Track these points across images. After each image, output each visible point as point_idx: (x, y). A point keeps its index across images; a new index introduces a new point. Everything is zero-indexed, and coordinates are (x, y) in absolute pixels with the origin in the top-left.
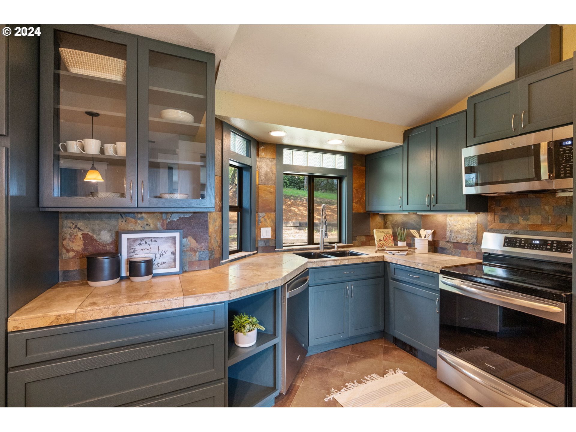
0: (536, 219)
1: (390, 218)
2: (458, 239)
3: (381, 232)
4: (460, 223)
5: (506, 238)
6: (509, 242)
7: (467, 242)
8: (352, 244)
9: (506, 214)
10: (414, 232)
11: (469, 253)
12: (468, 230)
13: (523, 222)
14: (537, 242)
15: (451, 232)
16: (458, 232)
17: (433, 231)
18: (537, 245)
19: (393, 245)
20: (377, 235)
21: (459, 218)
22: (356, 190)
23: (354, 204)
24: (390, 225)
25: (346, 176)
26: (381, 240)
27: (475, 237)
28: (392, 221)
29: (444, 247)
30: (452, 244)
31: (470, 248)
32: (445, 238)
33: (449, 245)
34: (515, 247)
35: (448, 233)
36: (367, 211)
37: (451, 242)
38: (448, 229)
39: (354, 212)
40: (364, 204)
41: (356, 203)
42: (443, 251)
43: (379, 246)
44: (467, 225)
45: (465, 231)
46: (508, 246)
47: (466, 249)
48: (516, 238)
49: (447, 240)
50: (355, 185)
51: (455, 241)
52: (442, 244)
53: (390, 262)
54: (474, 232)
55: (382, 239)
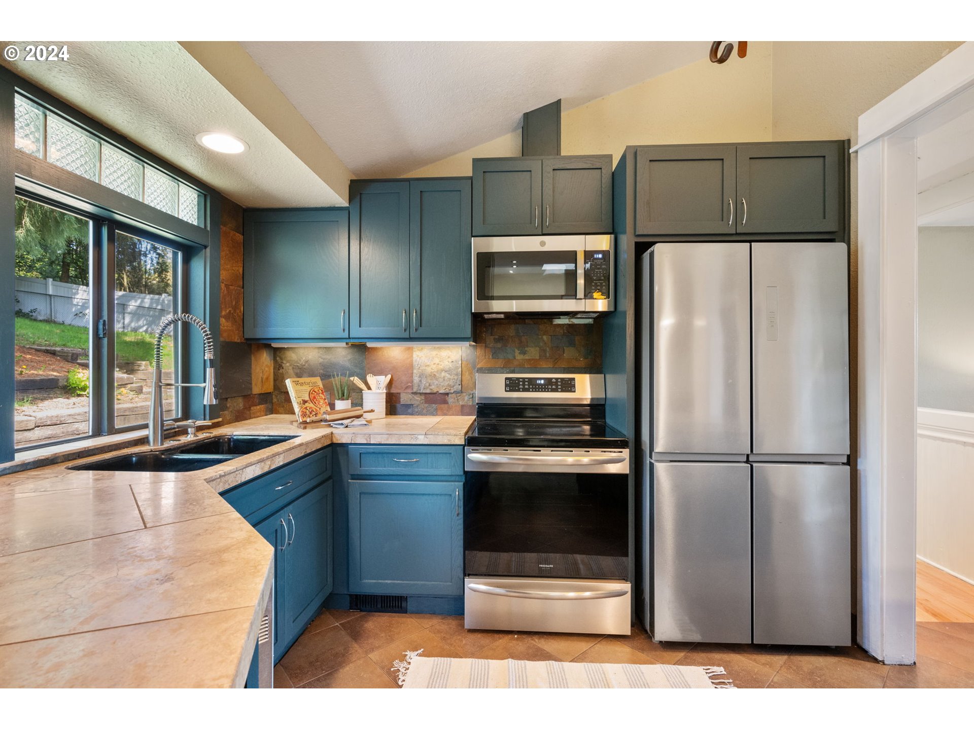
0: (533, 352)
1: (292, 356)
2: (433, 387)
3: (302, 384)
4: (437, 361)
5: (506, 379)
6: (512, 385)
7: (447, 391)
8: (220, 419)
9: (499, 345)
10: (357, 381)
11: (449, 408)
12: (448, 371)
13: (519, 357)
14: (542, 382)
15: (420, 377)
16: (433, 376)
17: (389, 377)
18: (540, 384)
19: (329, 410)
20: (296, 391)
21: (434, 353)
22: (226, 285)
23: (223, 320)
24: (291, 371)
25: (206, 247)
26: (305, 402)
27: (459, 382)
28: (297, 362)
29: (409, 403)
30: (423, 397)
31: (451, 399)
32: (412, 387)
33: (417, 398)
34: (518, 391)
35: (416, 379)
36: (247, 339)
37: (421, 394)
38: (415, 371)
39: (222, 339)
40: (242, 323)
41: (227, 317)
42: (408, 410)
43: (304, 415)
44: (446, 364)
45: (443, 374)
46: (510, 391)
47: (445, 402)
48: (518, 379)
49: (415, 390)
50: (224, 275)
51: (428, 391)
52: (405, 398)
53: (349, 442)
54: (457, 375)
55: (307, 398)
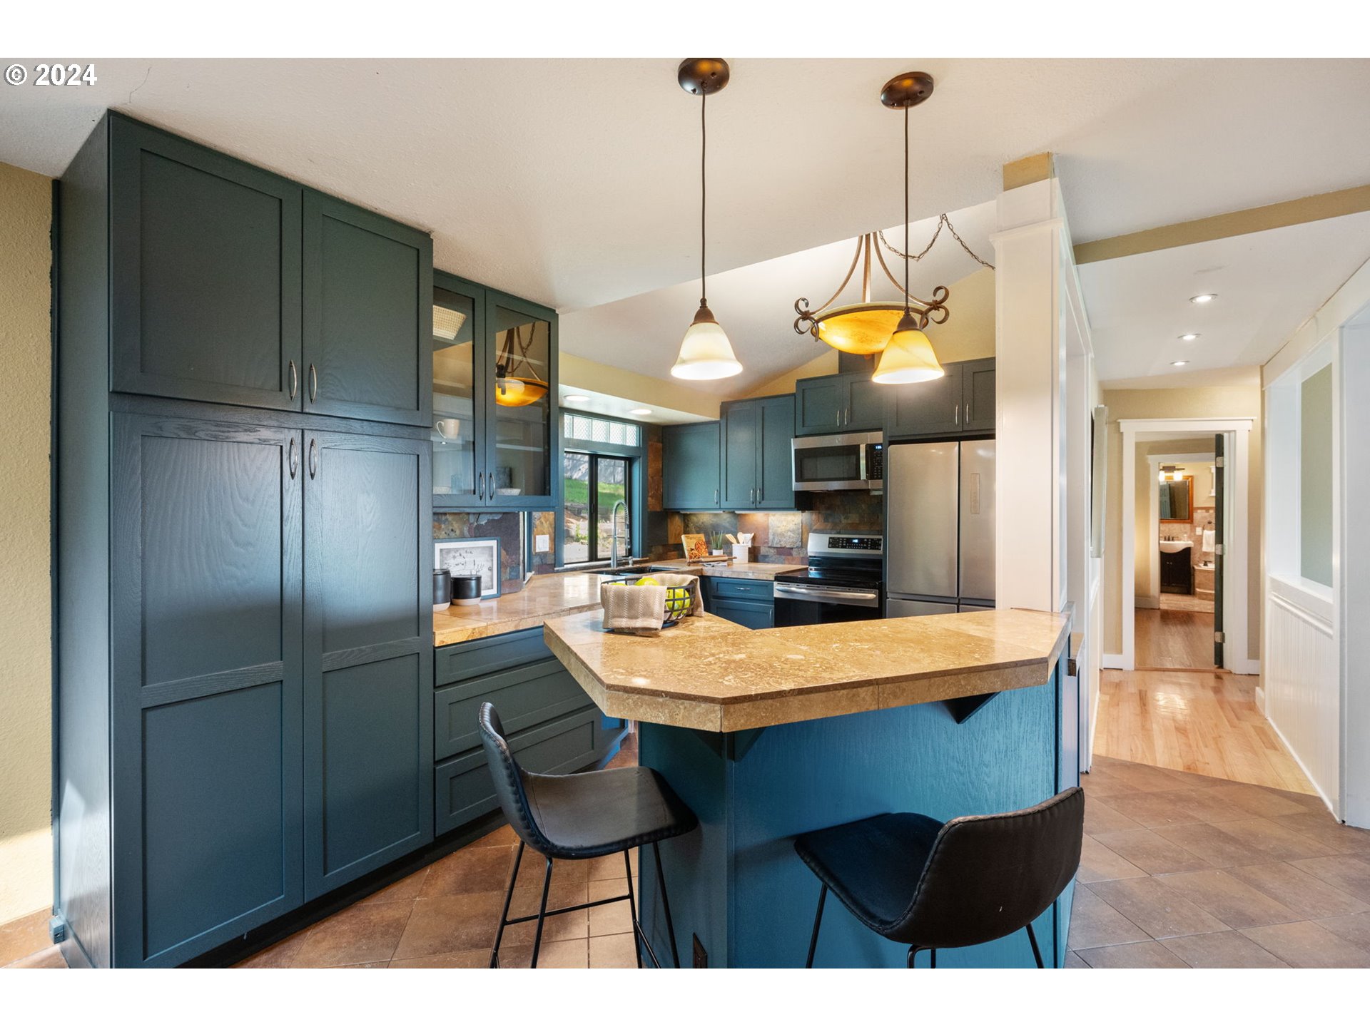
0: (854, 517)
1: (693, 519)
2: (782, 543)
3: (691, 538)
4: (784, 523)
5: (830, 538)
6: (834, 543)
7: (792, 546)
8: (648, 558)
9: (829, 512)
10: (730, 537)
11: (793, 560)
12: (792, 531)
13: (844, 521)
14: (856, 541)
15: (773, 535)
16: (782, 535)
17: (753, 534)
18: (856, 543)
19: (707, 555)
20: (687, 543)
21: (783, 517)
22: (652, 477)
23: (649, 499)
24: (693, 530)
25: (640, 457)
26: (692, 550)
27: (800, 540)
28: (696, 524)
29: (766, 554)
30: (775, 550)
31: (794, 553)
32: (767, 543)
33: (772, 551)
34: (838, 547)
35: (771, 537)
36: (665, 510)
37: (774, 548)
38: (770, 531)
39: (649, 510)
40: (661, 498)
41: (652, 497)
42: (765, 559)
43: (690, 558)
44: (792, 526)
45: (789, 533)
46: (832, 547)
47: (791, 554)
48: (839, 538)
49: (770, 545)
50: (651, 470)
51: (779, 546)
52: (763, 550)
53: (712, 575)
54: (799, 534)
55: (694, 548)
